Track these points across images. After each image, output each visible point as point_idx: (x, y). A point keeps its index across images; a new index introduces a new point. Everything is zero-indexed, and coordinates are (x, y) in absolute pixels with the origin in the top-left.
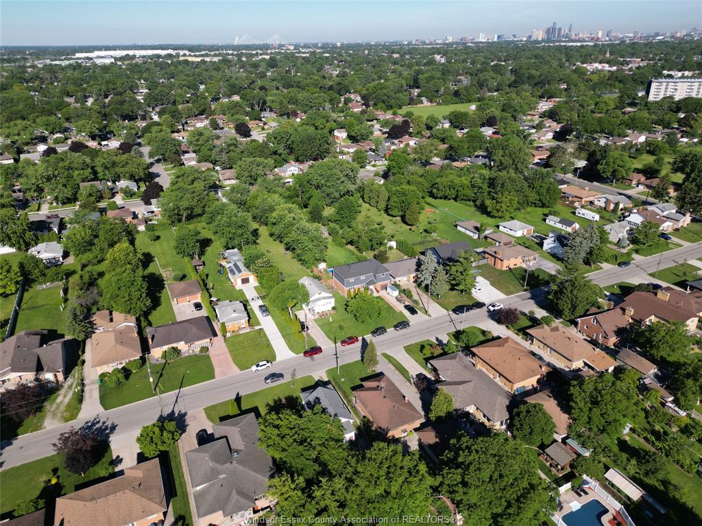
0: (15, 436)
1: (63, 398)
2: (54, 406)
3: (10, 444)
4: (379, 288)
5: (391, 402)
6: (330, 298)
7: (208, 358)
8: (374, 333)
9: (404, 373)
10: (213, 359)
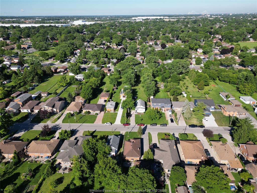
0: (40, 122)
1: (56, 117)
2: (53, 118)
3: (38, 124)
4: (166, 110)
5: (132, 148)
6: (144, 108)
7: (96, 117)
8: (151, 124)
9: (150, 141)
10: (97, 118)
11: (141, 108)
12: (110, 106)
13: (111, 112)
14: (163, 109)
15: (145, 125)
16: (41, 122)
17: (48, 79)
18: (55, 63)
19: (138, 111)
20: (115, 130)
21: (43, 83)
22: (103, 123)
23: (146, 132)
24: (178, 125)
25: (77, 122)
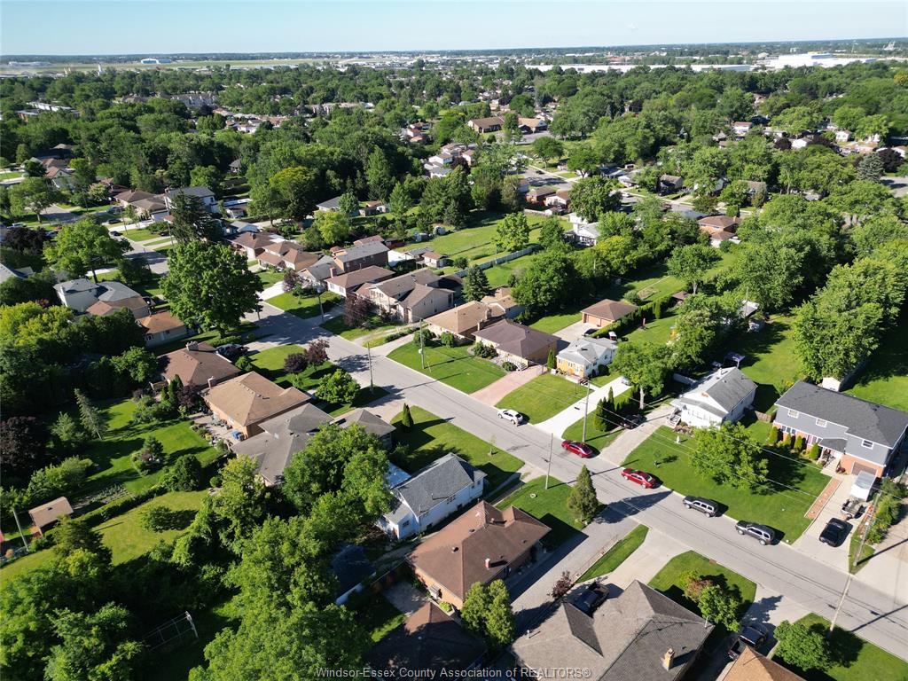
1: (393, 332)
2: (380, 332)
4: (849, 467)
5: (461, 541)
6: (718, 413)
7: (503, 375)
8: (691, 498)
9: (605, 565)
10: (502, 380)
11: (705, 407)
12: (577, 354)
13: (567, 378)
14: (838, 455)
15: (663, 489)
16: (344, 333)
17: (496, 222)
18: (566, 180)
19: (684, 417)
20: (515, 449)
21: (468, 229)
22: (499, 406)
23: (631, 517)
24: (853, 570)
25: (424, 369)
